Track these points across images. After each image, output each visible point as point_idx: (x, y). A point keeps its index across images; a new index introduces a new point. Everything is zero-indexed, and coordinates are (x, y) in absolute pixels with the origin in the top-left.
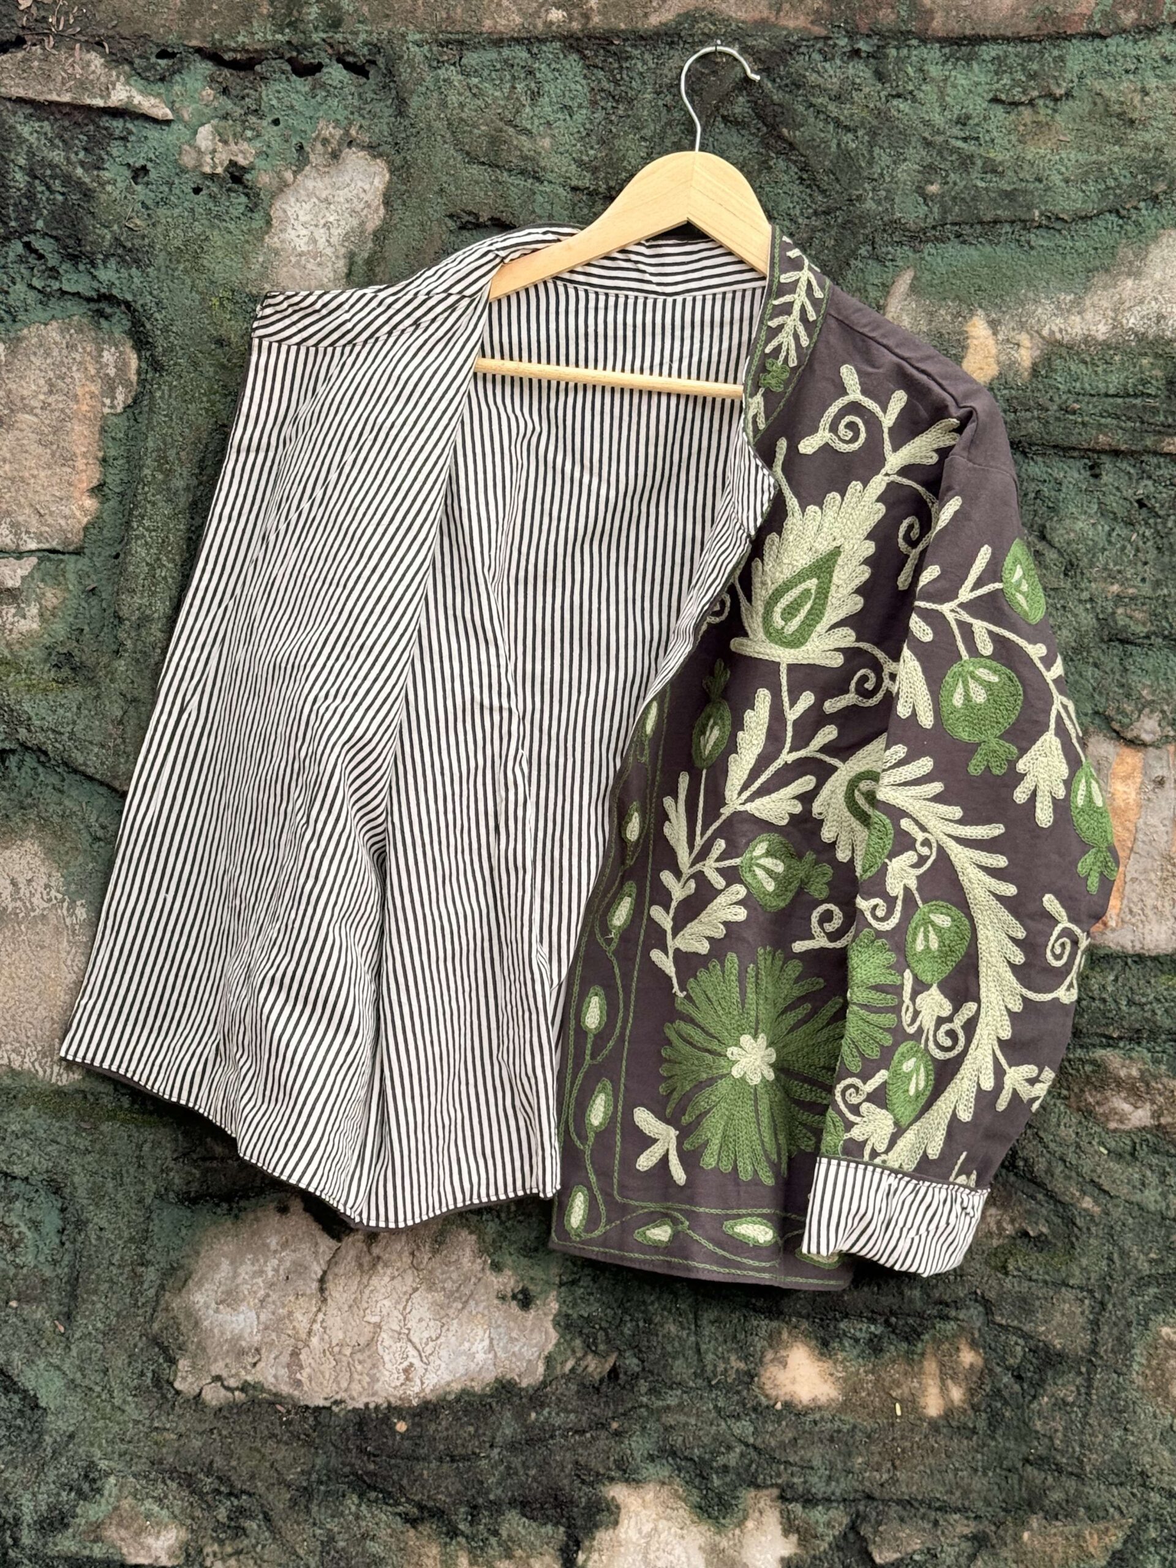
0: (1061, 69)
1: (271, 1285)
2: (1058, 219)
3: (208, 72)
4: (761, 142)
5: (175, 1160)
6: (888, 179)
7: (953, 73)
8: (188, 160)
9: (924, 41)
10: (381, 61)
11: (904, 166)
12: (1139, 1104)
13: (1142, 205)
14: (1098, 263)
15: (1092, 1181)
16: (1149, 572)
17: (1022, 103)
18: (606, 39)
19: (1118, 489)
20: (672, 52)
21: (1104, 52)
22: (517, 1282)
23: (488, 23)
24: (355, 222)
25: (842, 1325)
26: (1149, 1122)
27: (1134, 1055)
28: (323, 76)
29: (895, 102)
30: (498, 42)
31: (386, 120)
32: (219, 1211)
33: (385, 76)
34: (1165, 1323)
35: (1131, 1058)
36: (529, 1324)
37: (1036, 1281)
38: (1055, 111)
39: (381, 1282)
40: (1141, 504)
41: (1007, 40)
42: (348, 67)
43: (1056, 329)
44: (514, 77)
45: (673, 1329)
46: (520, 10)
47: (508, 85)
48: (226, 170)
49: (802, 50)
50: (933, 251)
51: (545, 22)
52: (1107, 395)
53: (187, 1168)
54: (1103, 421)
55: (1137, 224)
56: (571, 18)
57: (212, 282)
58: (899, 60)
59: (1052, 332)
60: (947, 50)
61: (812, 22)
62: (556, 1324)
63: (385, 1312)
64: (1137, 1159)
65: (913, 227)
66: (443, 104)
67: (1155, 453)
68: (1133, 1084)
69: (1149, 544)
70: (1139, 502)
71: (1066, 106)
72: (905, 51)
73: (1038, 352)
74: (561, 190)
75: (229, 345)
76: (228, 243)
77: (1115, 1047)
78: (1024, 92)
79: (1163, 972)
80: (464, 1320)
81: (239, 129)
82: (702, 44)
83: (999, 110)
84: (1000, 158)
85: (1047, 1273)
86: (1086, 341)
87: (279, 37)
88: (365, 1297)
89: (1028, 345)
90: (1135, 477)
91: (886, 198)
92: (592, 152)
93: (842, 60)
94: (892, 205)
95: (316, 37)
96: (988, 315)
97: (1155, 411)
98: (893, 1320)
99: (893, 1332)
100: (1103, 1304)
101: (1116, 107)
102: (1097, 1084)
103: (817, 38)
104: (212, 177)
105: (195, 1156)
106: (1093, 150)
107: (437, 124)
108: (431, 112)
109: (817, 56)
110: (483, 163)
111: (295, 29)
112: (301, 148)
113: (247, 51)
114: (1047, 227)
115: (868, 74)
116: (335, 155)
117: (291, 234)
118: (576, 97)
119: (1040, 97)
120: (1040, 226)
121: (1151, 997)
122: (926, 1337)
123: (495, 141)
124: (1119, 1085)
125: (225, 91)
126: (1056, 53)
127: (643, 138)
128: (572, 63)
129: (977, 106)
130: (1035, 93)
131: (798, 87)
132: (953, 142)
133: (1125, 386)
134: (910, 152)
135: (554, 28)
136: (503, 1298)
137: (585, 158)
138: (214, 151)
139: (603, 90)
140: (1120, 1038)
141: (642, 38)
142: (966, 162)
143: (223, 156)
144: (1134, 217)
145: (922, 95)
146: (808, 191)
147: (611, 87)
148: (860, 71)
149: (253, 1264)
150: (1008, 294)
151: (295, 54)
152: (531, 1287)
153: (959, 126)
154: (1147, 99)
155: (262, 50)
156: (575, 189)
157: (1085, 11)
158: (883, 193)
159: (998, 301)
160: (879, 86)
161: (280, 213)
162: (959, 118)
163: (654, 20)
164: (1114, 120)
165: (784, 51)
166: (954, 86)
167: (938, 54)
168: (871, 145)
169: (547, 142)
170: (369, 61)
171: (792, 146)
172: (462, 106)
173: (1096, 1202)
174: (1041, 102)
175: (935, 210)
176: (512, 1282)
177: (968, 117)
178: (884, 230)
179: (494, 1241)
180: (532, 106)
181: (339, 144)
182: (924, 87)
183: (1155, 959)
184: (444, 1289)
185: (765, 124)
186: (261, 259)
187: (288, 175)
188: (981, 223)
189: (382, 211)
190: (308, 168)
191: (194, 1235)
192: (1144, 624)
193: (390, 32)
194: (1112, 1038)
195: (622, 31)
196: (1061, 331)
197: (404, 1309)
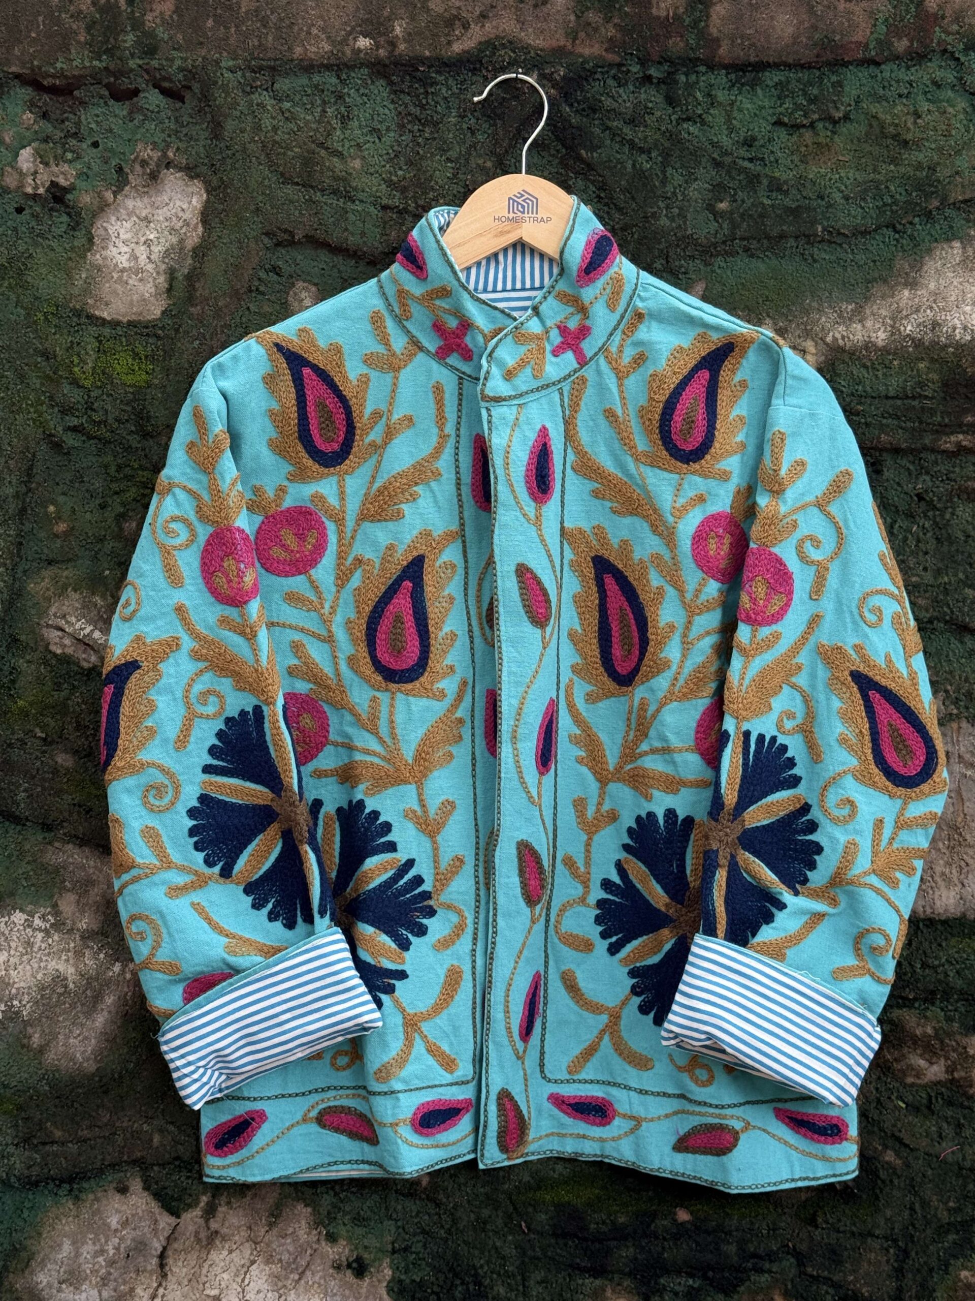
0: (839, 94)
1: (111, 1263)
2: (839, 233)
3: (27, 97)
4: (561, 163)
5: (16, 1145)
6: (680, 198)
7: (739, 98)
8: (10, 181)
9: (711, 67)
10: (196, 87)
11: (695, 185)
12: (934, 1060)
13: (917, 220)
14: (877, 275)
15: (893, 1135)
16: (930, 561)
17: (804, 126)
18: (412, 66)
19: (899, 484)
20: (474, 78)
21: (879, 78)
22: (351, 1251)
23: (298, 50)
24: (175, 240)
25: (662, 1281)
26: (943, 1076)
27: (929, 1014)
28: (140, 100)
29: (685, 126)
30: (309, 67)
31: (202, 143)
32: (60, 1193)
33: (200, 100)
34: (965, 1268)
35: (926, 1017)
36: (364, 1291)
37: (844, 1232)
38: (834, 133)
39: (219, 1256)
40: (920, 497)
41: (789, 66)
42: (165, 92)
43: (838, 336)
44: (324, 102)
45: (502, 1290)
46: (329, 38)
47: (319, 109)
48: (48, 190)
49: (596, 76)
50: (722, 264)
51: (353, 50)
52: (887, 397)
53: (27, 1153)
54: (884, 421)
55: (912, 238)
56: (378, 46)
57: (36, 298)
58: (689, 86)
59: (835, 339)
60: (733, 76)
61: (606, 50)
62: (390, 1290)
63: (223, 1285)
64: (933, 1113)
65: (705, 241)
66: (258, 128)
67: (933, 451)
68: (929, 1042)
69: (929, 535)
70: (918, 495)
71: (844, 129)
72: (693, 78)
73: (823, 358)
74: (372, 209)
75: (55, 357)
76: (51, 260)
77: (911, 1007)
78: (805, 116)
79: (953, 935)
80: (301, 1289)
81: (59, 151)
82: (503, 70)
83: (782, 133)
84: (784, 177)
85: (854, 1224)
86: (866, 347)
87: (96, 63)
88: (204, 1271)
89: (814, 351)
90: (915, 473)
91: (679, 215)
92: (400, 173)
93: (634, 85)
94: (685, 223)
95: (132, 64)
96: (775, 324)
97: (932, 411)
98: (710, 1274)
99: (711, 1285)
100: (906, 1253)
101: (891, 129)
102: (896, 1042)
103: (611, 65)
104: (35, 197)
105: (35, 1142)
106: (870, 169)
107: (252, 147)
108: (246, 135)
109: (611, 82)
110: (297, 184)
111: (112, 56)
112: (120, 170)
113: (66, 77)
114: (830, 242)
115: (660, 99)
116: (154, 177)
117: (112, 252)
118: (385, 120)
119: (820, 119)
120: (823, 241)
121: (943, 960)
122: (742, 1289)
123: (308, 161)
124: (915, 1043)
125: (45, 116)
126: (834, 78)
127: (449, 160)
128: (380, 89)
129: (761, 128)
130: (816, 116)
131: (594, 111)
132: (740, 162)
133: (904, 388)
134: (700, 172)
135: (362, 55)
136: (338, 1268)
137: (393, 178)
138: (36, 172)
139: (410, 114)
140: (915, 999)
141: (446, 64)
142: (753, 180)
143: (44, 177)
144: (909, 232)
145: (710, 119)
146: (606, 208)
147: (417, 111)
148: (652, 96)
149: (94, 1244)
150: (793, 304)
151: (112, 79)
152: (366, 1256)
153: (746, 148)
154: (919, 121)
155: (81, 76)
156: (385, 208)
157: (861, 39)
158: (676, 211)
159: (785, 311)
160: (670, 111)
161: (102, 232)
162: (746, 140)
163: (457, 48)
164: (889, 141)
165: (580, 77)
166: (740, 110)
167: (725, 80)
168: (664, 165)
169: (357, 164)
170: (183, 87)
171: (590, 167)
172: (275, 129)
173: (897, 1154)
174: (820, 125)
175: (725, 226)
176: (347, 1250)
177: (754, 139)
178: (678, 245)
179: (329, 1213)
180: (344, 126)
181: (158, 165)
182: (712, 111)
183: (945, 922)
184: (280, 1261)
185: (563, 145)
186: (84, 276)
187: (109, 196)
188: (768, 238)
189: (200, 229)
190: (127, 188)
191: (36, 1216)
192: (927, 610)
193: (204, 58)
194: (909, 1000)
195: (427, 58)
196: (843, 338)
197: (243, 1281)
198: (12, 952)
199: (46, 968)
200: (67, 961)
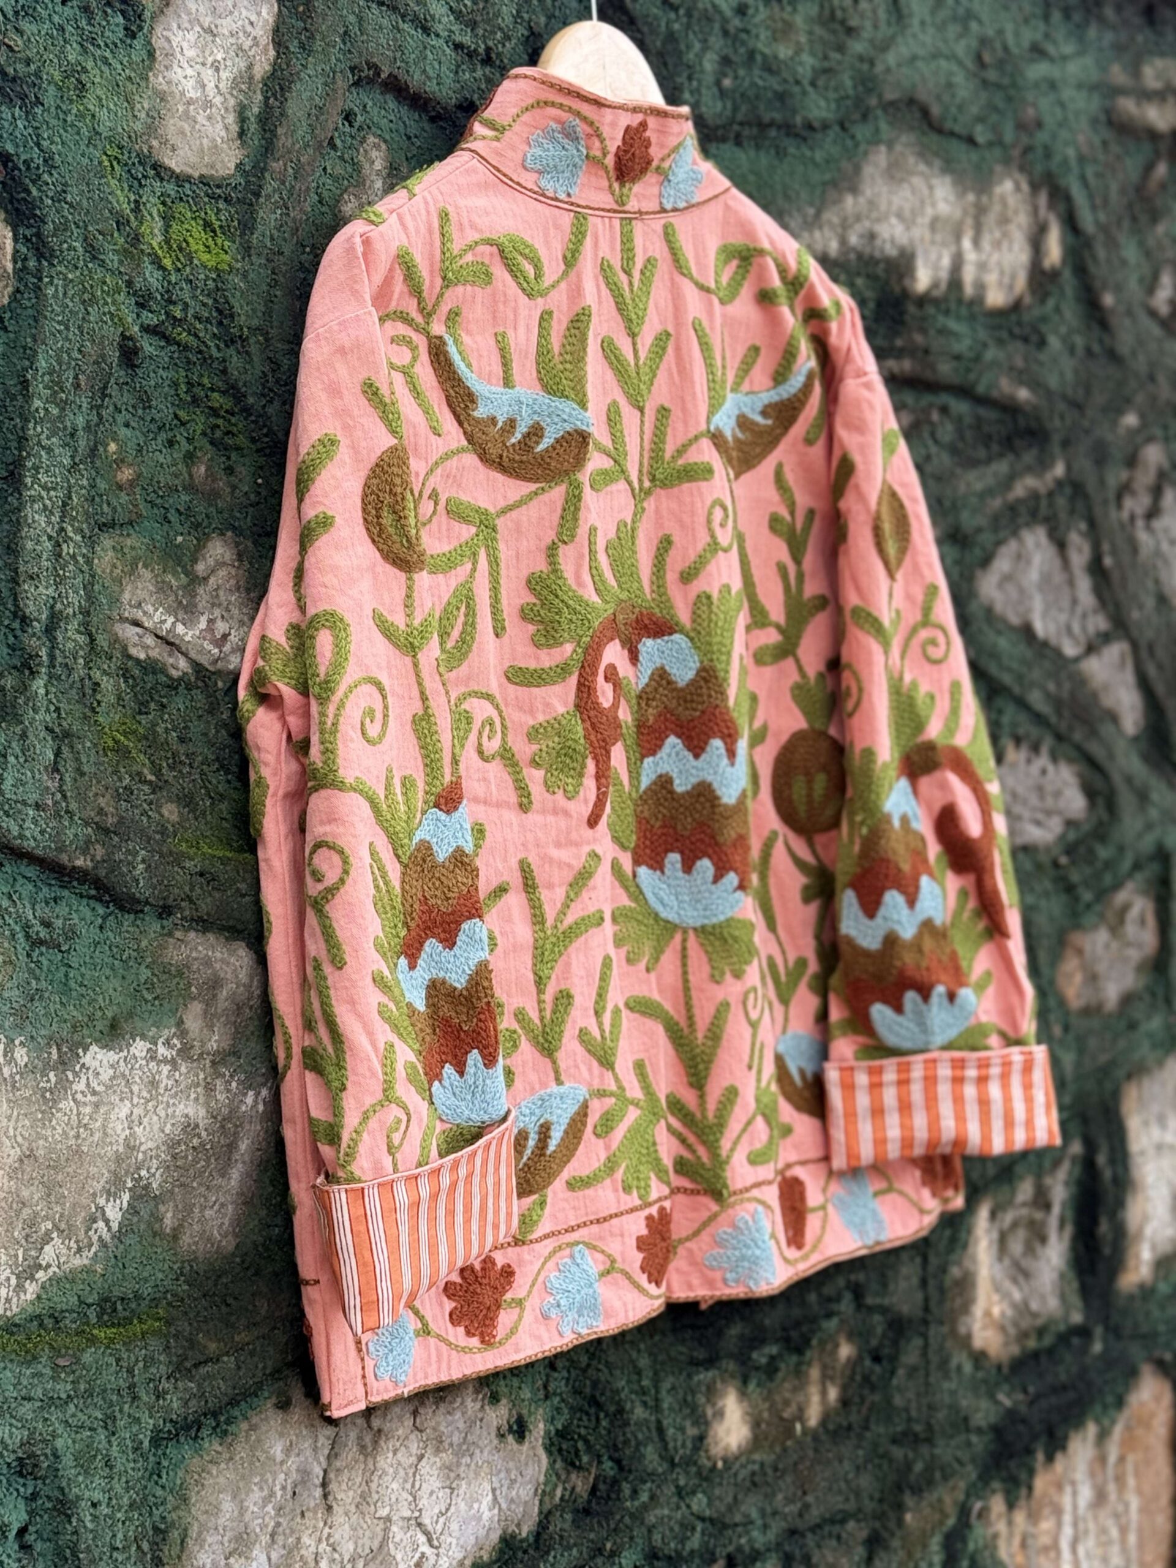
2: (810, 127)
5: (169, 1376)
11: (708, 55)
14: (830, 178)
22: (512, 1410)
24: (243, 65)
36: (524, 1457)
39: (386, 1462)
45: (640, 1412)
53: (182, 1384)
55: (854, 138)
62: (544, 1447)
63: (393, 1498)
65: (711, 123)
75: (128, 224)
76: (107, 79)
80: (472, 1475)
98: (791, 1333)
99: (789, 1347)
106: (821, 55)
110: (383, 4)
122: (814, 1342)
136: (501, 1436)
144: (851, 131)
152: (524, 1412)
158: (695, 83)
164: (837, 26)
168: (688, 28)
175: (728, 106)
176: (508, 1411)
184: (451, 1445)
186: (146, 105)
188: (758, 124)
189: (272, 53)
191: (177, 1476)
197: (413, 1486)
198: (135, 1100)
199: (173, 1116)
200: (197, 1099)
